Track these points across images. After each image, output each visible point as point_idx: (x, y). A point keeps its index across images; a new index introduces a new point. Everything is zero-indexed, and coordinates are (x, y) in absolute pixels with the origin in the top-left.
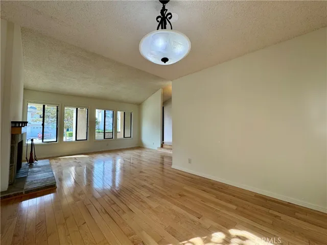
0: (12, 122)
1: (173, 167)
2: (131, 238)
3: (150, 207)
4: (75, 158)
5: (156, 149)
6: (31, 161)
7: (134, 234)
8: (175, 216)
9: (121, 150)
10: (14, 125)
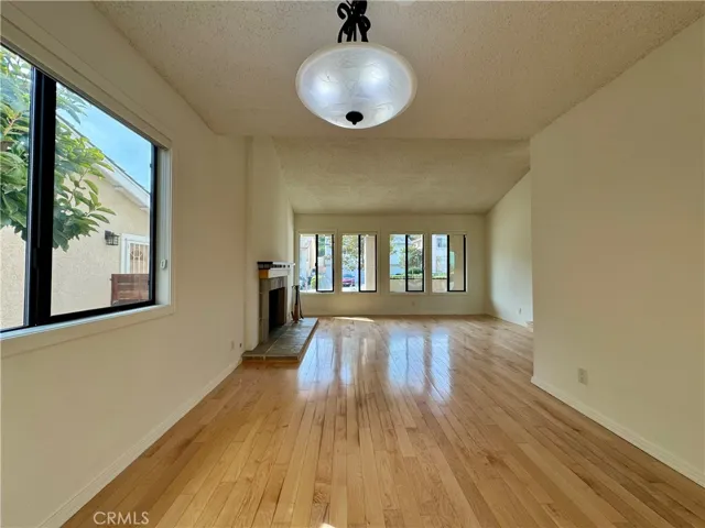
0: (259, 263)
1: (534, 380)
2: (318, 485)
3: (395, 451)
4: (353, 322)
5: (525, 325)
6: (296, 317)
7: (328, 481)
8: (429, 498)
9: (437, 318)
10: (262, 266)
